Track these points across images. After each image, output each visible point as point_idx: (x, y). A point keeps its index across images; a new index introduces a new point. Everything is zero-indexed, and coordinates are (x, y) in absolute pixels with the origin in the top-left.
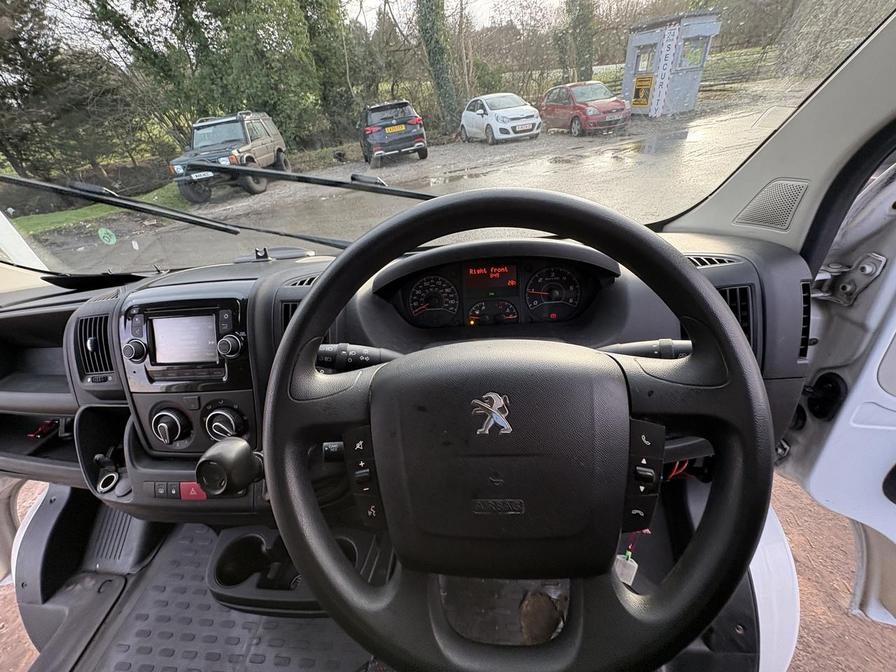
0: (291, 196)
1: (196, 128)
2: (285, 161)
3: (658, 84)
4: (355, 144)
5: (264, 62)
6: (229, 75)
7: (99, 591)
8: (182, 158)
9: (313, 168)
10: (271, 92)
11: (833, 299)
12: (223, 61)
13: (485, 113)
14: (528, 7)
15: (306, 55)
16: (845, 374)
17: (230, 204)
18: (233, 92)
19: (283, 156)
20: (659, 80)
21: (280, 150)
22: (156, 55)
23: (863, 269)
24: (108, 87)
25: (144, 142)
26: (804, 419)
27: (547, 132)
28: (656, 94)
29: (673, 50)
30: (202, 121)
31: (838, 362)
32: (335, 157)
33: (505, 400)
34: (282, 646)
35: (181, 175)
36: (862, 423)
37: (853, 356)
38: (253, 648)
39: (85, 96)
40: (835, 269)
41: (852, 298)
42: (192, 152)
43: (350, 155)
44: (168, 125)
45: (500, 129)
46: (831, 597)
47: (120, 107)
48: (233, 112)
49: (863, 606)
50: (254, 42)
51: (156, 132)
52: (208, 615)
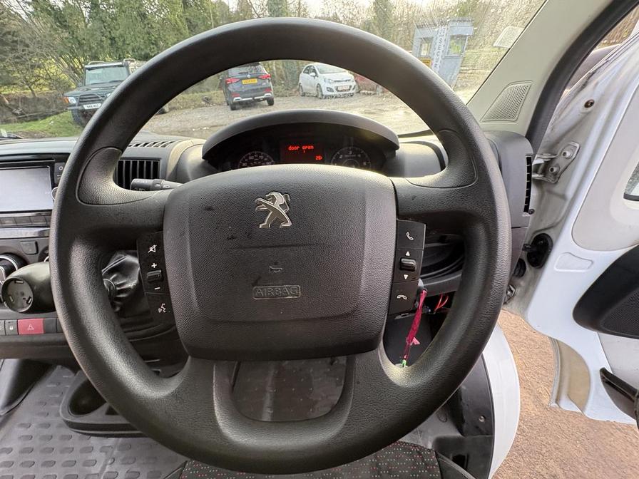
0: (167, 127)
1: (87, 69)
4: (219, 91)
5: (146, 22)
6: (117, 30)
8: (75, 91)
9: (185, 108)
10: (152, 46)
11: (545, 179)
12: (112, 19)
13: (316, 75)
14: (348, 4)
15: (181, 21)
16: (551, 233)
18: (120, 44)
20: (434, 63)
22: (52, 7)
23: (565, 154)
24: (8, 30)
25: (42, 78)
26: (525, 269)
27: (359, 92)
29: (443, 43)
30: (93, 64)
31: (547, 226)
32: (204, 101)
33: (286, 197)
34: (134, 462)
35: (74, 105)
36: (561, 268)
37: (557, 219)
38: (108, 466)
40: (547, 157)
41: (557, 176)
42: (85, 88)
43: (215, 100)
44: (63, 66)
45: (327, 88)
46: (537, 398)
47: (20, 47)
48: (120, 59)
49: (557, 401)
50: (138, 5)
51: (53, 71)
52: (69, 444)
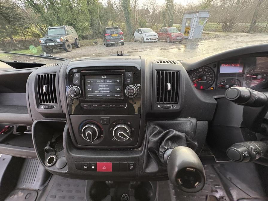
0: (80, 53)
1: (49, 29)
2: (78, 42)
3: (191, 29)
4: (101, 39)
5: (72, 10)
6: (60, 13)
7: (25, 198)
8: (43, 38)
9: (87, 46)
10: (74, 20)
12: (58, 9)
13: (142, 33)
14: (153, 4)
15: (86, 10)
17: (59, 54)
18: (61, 19)
19: (77, 41)
20: (192, 29)
21: (76, 39)
22: (35, 4)
24: (17, 13)
25: (29, 32)
27: (159, 40)
28: (191, 33)
29: (196, 20)
30: (51, 27)
32: (94, 43)
35: (43, 44)
39: (9, 15)
42: (47, 37)
43: (99, 42)
44: (38, 28)
45: (146, 38)
47: (21, 20)
48: (61, 25)
50: (69, 4)
51: (34, 30)
